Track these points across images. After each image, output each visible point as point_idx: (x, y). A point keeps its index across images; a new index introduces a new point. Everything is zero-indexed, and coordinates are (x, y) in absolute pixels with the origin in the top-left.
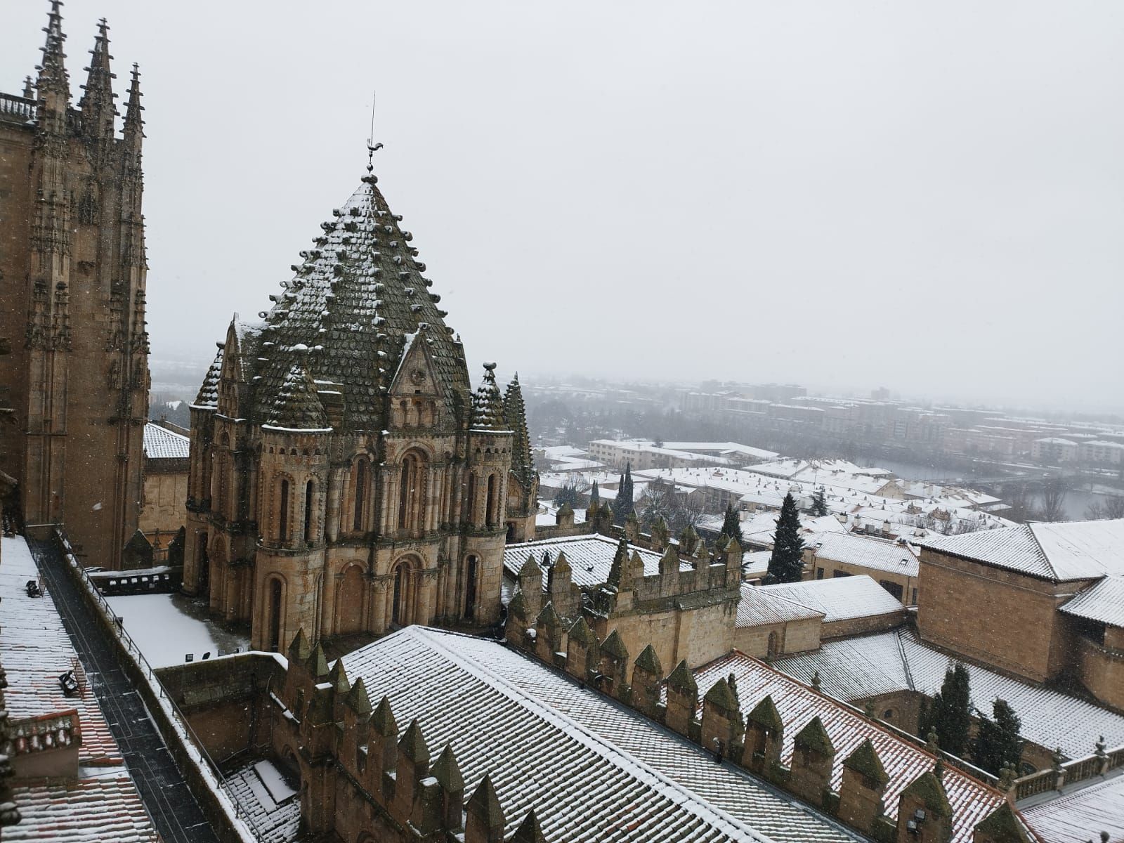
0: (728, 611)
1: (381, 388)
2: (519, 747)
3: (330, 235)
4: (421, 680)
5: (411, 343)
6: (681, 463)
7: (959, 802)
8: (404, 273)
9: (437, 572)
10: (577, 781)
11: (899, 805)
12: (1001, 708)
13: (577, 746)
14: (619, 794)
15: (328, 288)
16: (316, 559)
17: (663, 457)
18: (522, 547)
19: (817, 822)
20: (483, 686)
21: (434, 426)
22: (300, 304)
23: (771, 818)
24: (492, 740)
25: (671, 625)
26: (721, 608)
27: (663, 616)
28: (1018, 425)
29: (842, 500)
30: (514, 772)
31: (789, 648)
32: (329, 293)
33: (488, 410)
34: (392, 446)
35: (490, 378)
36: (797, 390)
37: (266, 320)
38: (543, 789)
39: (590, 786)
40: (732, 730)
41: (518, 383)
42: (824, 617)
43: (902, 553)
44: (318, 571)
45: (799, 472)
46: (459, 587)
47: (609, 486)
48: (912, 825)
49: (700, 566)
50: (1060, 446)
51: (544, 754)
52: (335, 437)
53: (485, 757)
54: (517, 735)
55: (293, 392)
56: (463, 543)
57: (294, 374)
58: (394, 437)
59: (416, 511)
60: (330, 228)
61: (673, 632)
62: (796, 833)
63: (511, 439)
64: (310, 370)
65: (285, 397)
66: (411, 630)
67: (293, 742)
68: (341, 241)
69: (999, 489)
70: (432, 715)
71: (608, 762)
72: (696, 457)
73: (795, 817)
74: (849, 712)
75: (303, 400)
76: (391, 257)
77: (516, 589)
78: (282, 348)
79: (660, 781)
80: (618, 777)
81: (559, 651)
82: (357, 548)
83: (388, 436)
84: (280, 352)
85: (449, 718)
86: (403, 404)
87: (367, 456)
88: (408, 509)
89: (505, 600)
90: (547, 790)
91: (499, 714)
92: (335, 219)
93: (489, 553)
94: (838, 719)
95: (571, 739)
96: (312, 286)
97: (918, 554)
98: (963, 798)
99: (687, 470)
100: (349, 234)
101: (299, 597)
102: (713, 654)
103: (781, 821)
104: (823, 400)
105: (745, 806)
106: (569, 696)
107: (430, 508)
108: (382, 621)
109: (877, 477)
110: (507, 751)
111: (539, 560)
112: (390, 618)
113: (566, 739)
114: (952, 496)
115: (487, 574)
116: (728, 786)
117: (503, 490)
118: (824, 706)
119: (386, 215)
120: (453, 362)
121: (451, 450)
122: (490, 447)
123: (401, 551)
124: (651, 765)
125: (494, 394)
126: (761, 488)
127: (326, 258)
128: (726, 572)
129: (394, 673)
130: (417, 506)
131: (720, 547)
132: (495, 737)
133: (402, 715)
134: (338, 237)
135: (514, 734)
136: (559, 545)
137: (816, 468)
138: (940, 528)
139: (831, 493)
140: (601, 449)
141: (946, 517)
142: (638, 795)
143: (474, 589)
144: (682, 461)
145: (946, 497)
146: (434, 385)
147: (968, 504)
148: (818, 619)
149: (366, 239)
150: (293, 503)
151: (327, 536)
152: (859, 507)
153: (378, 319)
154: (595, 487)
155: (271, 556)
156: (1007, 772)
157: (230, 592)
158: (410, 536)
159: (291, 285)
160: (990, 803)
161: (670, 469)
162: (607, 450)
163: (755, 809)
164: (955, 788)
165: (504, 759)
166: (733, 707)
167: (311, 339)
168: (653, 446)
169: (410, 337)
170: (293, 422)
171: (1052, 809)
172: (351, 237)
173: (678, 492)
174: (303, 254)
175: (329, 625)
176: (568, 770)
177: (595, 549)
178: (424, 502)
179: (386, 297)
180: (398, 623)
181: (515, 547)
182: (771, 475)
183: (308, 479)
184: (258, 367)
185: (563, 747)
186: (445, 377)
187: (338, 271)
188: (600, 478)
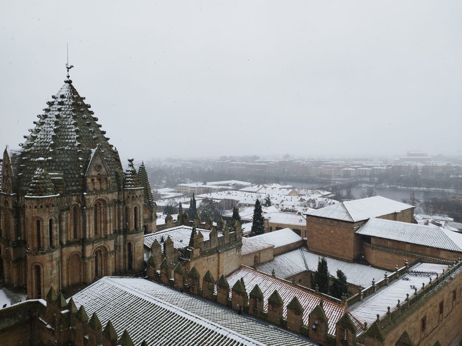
0: (238, 250)
1: (82, 174)
2: (157, 324)
3: (51, 107)
4: (111, 301)
5: (94, 153)
6: (214, 190)
7: (329, 312)
8: (88, 122)
9: (114, 252)
10: (183, 334)
11: (309, 320)
12: (340, 273)
13: (182, 319)
14: (201, 336)
15: (52, 131)
16: (56, 254)
17: (207, 189)
18: (151, 235)
19: (279, 332)
20: (139, 299)
21: (107, 188)
22: (39, 139)
23: (262, 334)
24: (145, 322)
25: (216, 260)
26: (235, 249)
27: (212, 256)
28: (335, 164)
29: (276, 199)
30: (156, 335)
31: (262, 261)
32: (53, 133)
33: (132, 179)
34: (89, 199)
35: (131, 165)
36: (256, 157)
37: (23, 147)
38: (169, 340)
39: (189, 335)
40: (244, 300)
41: (144, 166)
42: (274, 247)
43: (300, 217)
44: (58, 259)
45: (260, 189)
46: (125, 256)
47: (186, 203)
48: (314, 327)
49: (226, 234)
50: (350, 171)
51: (168, 325)
52: (61, 198)
53: (142, 331)
54: (156, 318)
55: (39, 180)
56: (125, 237)
57: (39, 171)
58: (89, 195)
59: (102, 227)
60: (51, 104)
61: (217, 262)
62: (272, 339)
63: (143, 190)
64: (46, 169)
65: (35, 182)
66: (104, 279)
67: (52, 339)
68: (57, 109)
69: (331, 189)
70: (117, 316)
71: (195, 323)
72: (220, 187)
73: (271, 332)
74: (286, 284)
75: (44, 183)
76: (81, 116)
77: (150, 254)
78: (32, 159)
79: (217, 327)
80: (200, 329)
81: (171, 278)
82: (76, 246)
83: (86, 195)
84: (31, 161)
85: (125, 316)
86: (93, 180)
87: (77, 205)
88: (99, 225)
89: (146, 259)
90: (171, 340)
91: (147, 310)
92: (53, 100)
93: (137, 241)
94: (283, 287)
95: (179, 316)
96: (44, 131)
97: (306, 218)
98: (330, 310)
99: (217, 193)
100: (60, 106)
101: (49, 272)
102: (233, 268)
103: (266, 335)
104: (266, 160)
105: (252, 331)
106: (177, 297)
107: (108, 225)
108: (90, 277)
109: (288, 189)
110: (152, 326)
111: (159, 240)
112: (94, 275)
113: (177, 316)
114: (315, 193)
115: (137, 250)
116: (244, 324)
117: (141, 213)
118: (277, 283)
119: (78, 97)
120: (114, 160)
121: (116, 198)
122: (134, 195)
123: (97, 245)
124: (213, 321)
125: (134, 172)
126: (246, 197)
127: (50, 118)
128: (236, 235)
129: (98, 300)
130: (102, 225)
131: (233, 225)
132: (146, 321)
133: (103, 319)
134: (55, 108)
135: (154, 318)
136: (167, 233)
137: (266, 187)
138: (312, 206)
139: (272, 197)
140: (182, 188)
141: (314, 201)
142: (209, 335)
143: (132, 257)
144: (215, 189)
145: (313, 194)
146: (106, 170)
147: (320, 195)
148: (272, 248)
149: (69, 108)
150: (43, 230)
151: (61, 243)
152: (283, 201)
153: (77, 143)
154: (180, 204)
155: (34, 255)
156: (344, 297)
157: (15, 274)
158: (101, 238)
159: (34, 130)
160: (339, 311)
161: (210, 193)
162: (184, 188)
163: (255, 332)
164: (327, 307)
165: (151, 330)
166: (243, 291)
167: (46, 155)
168: (203, 184)
169: (94, 151)
170: (40, 193)
171: (360, 308)
172: (61, 108)
173: (214, 202)
174: (39, 116)
175: (65, 282)
176: (179, 330)
177: (183, 233)
178: (106, 222)
179: (81, 133)
180: (98, 277)
181: (148, 236)
182: (249, 192)
183: (50, 218)
184: (20, 170)
185: (176, 320)
186: (111, 167)
187: (56, 123)
188: (182, 200)
